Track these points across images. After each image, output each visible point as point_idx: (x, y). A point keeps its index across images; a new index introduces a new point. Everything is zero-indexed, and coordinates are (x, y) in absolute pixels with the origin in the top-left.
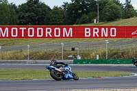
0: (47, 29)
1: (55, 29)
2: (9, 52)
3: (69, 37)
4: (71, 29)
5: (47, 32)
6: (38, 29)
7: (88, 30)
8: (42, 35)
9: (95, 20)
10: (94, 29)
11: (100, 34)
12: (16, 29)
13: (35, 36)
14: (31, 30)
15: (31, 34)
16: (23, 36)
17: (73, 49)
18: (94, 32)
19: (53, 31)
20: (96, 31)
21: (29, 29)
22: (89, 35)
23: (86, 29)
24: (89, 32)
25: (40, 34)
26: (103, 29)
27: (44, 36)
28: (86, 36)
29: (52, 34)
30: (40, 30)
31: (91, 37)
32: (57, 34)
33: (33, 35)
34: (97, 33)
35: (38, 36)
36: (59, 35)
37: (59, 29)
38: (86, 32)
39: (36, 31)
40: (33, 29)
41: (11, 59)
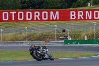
0: (35, 13)
1: (43, 12)
2: (10, 34)
3: (56, 20)
4: (57, 12)
5: (35, 16)
6: (27, 13)
7: (73, 14)
8: (31, 19)
9: (89, 4)
10: (79, 12)
11: (84, 16)
12: (7, 13)
13: (25, 20)
14: (21, 14)
15: (21, 17)
16: (13, 19)
17: (64, 31)
18: (79, 15)
19: (41, 14)
20: (81, 14)
21: (19, 13)
22: (74, 18)
23: (71, 12)
24: (74, 15)
25: (29, 17)
26: (87, 12)
27: (33, 20)
28: (71, 18)
29: (41, 17)
30: (29, 14)
31: (76, 19)
32: (45, 17)
33: (22, 19)
34: (81, 16)
35: (27, 19)
36: (47, 19)
37: (47, 13)
38: (71, 15)
39: (25, 14)
40: (23, 13)
41: (12, 40)
